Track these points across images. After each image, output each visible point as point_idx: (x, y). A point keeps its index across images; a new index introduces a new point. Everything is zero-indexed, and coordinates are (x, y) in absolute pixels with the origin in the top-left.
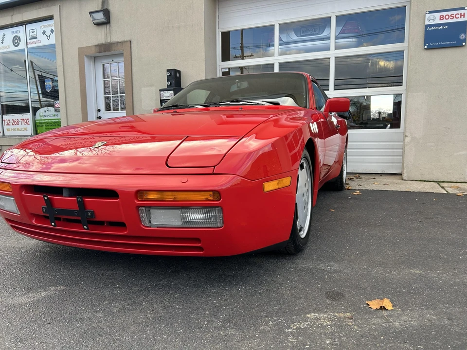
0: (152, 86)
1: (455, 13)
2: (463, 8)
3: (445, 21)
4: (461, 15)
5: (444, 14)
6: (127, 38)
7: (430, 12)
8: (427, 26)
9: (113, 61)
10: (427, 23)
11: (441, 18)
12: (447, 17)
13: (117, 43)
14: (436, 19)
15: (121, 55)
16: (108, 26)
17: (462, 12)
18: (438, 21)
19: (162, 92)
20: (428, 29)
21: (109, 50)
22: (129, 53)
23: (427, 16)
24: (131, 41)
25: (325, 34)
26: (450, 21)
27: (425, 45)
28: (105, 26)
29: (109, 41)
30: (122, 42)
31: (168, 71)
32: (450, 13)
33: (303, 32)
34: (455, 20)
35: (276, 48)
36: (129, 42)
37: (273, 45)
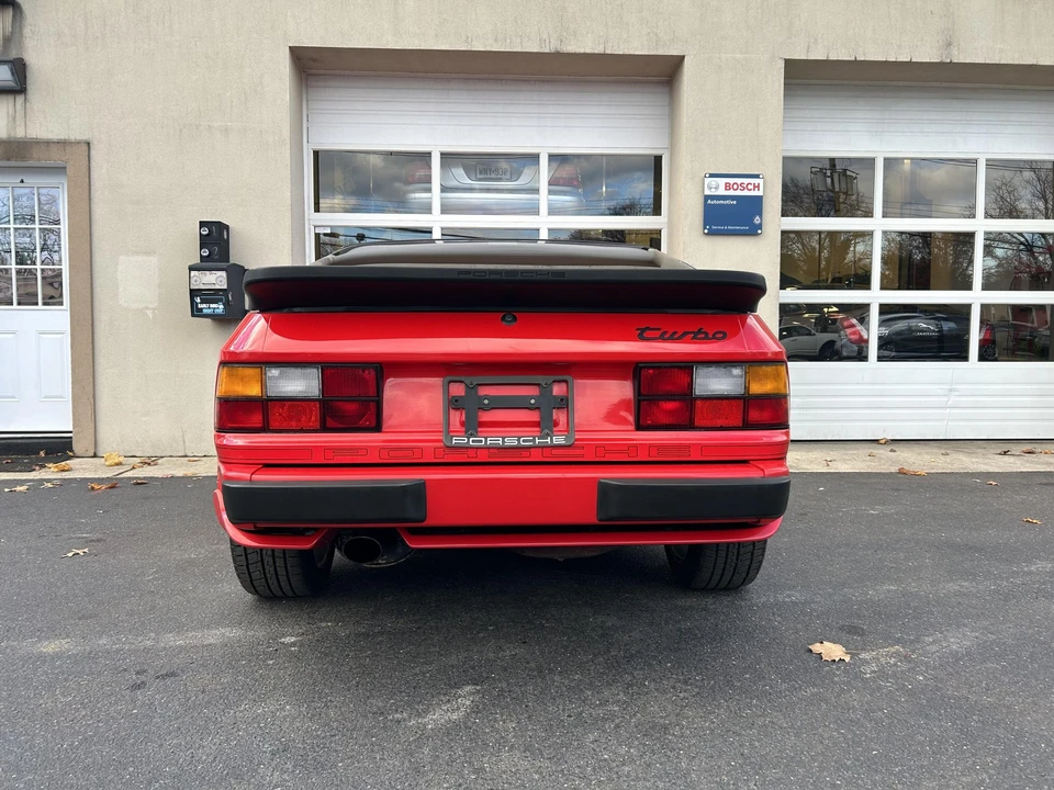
0: (148, 253)
1: (746, 181)
2: (757, 176)
3: (731, 193)
4: (755, 187)
5: (731, 181)
6: (75, 135)
7: (712, 176)
8: (707, 198)
9: (22, 181)
10: (707, 192)
11: (728, 187)
12: (735, 187)
13: (48, 143)
14: (719, 187)
15: (60, 170)
16: (20, 99)
17: (756, 181)
18: (722, 192)
19: (193, 273)
20: (709, 202)
21: (23, 158)
22: (85, 169)
23: (707, 181)
24: (89, 144)
25: (522, 181)
26: (739, 193)
27: (705, 228)
28: (10, 98)
29: (20, 133)
30: (63, 144)
31: (202, 224)
32: (739, 181)
33: (481, 173)
34: (746, 193)
35: (436, 197)
36: (85, 148)
37: (429, 190)
